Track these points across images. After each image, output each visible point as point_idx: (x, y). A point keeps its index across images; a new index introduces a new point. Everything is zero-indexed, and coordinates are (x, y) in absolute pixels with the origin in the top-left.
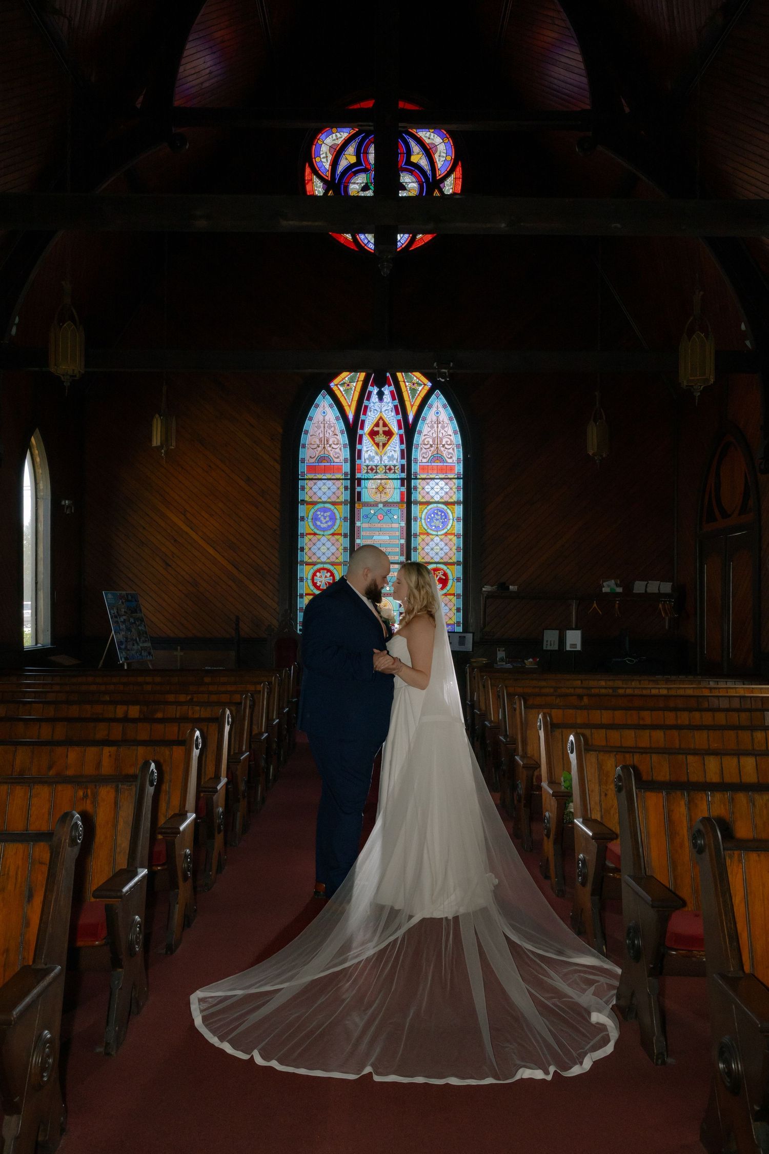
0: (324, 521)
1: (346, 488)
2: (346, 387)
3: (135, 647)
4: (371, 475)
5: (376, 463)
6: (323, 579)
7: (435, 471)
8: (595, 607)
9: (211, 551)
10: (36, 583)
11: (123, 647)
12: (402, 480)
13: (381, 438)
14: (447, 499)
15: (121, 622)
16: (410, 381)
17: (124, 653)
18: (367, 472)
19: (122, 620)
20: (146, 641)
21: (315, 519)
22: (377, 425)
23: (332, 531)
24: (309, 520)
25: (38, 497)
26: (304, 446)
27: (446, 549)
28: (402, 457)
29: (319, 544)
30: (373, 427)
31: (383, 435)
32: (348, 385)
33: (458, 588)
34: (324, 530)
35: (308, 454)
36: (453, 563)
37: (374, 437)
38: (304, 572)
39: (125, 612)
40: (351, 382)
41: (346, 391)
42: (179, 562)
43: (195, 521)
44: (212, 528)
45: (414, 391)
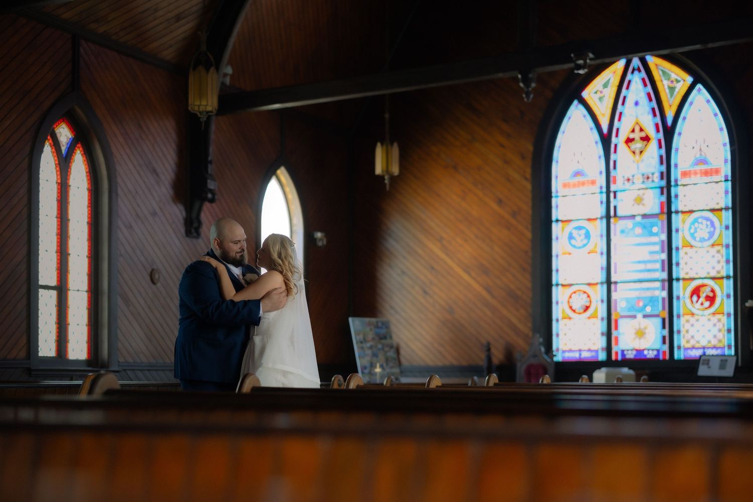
0: (579, 239)
1: (601, 203)
2: (599, 95)
4: (628, 185)
5: (632, 173)
6: (579, 301)
7: (698, 176)
9: (466, 276)
11: (367, 371)
13: (638, 145)
14: (712, 205)
15: (367, 348)
16: (667, 77)
18: (623, 184)
21: (570, 237)
22: (633, 131)
23: (588, 250)
24: (564, 240)
26: (557, 163)
27: (713, 262)
28: (661, 163)
29: (574, 264)
30: (629, 134)
31: (640, 141)
32: (601, 92)
33: (729, 306)
34: (579, 248)
35: (561, 170)
36: (722, 278)
37: (630, 144)
38: (559, 295)
39: (373, 339)
40: (604, 88)
41: (600, 99)
42: (436, 290)
43: (449, 247)
44: (466, 254)
45: (672, 89)
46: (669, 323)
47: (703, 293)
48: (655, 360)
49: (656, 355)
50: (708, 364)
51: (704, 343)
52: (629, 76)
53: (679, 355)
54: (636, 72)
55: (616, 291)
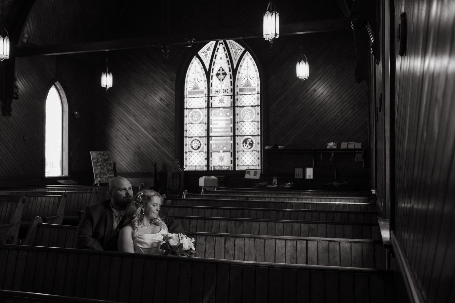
0: (196, 117)
1: (206, 101)
2: (205, 54)
3: (105, 176)
4: (217, 94)
5: (219, 89)
6: (196, 144)
7: (247, 91)
9: (146, 133)
12: (231, 96)
13: (221, 77)
14: (252, 104)
16: (234, 48)
17: (98, 179)
18: (215, 93)
21: (192, 116)
22: (219, 70)
23: (199, 122)
24: (190, 117)
26: (187, 83)
27: (252, 129)
28: (231, 85)
29: (194, 128)
30: (218, 72)
31: (222, 75)
33: (258, 148)
34: (196, 121)
35: (189, 86)
36: (256, 136)
37: (218, 76)
38: (187, 141)
39: (102, 161)
40: (207, 51)
41: (206, 55)
42: (132, 138)
43: (139, 119)
44: (146, 122)
45: (236, 53)
46: (234, 154)
47: (248, 142)
48: (227, 171)
49: (228, 169)
50: (249, 173)
51: (248, 163)
52: (218, 46)
53: (237, 169)
54: (221, 45)
55: (211, 140)
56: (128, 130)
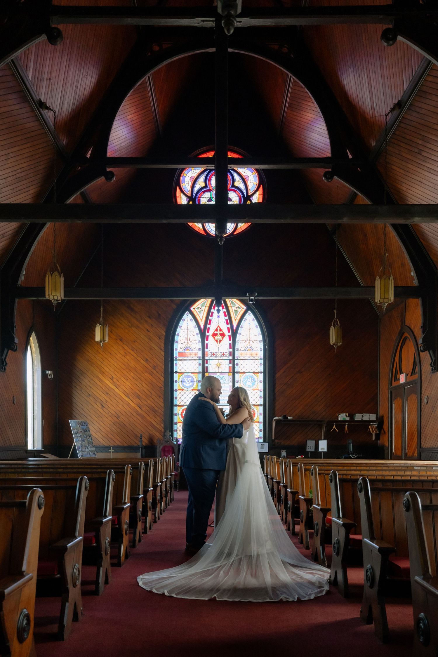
0: (188, 383)
1: (200, 365)
2: (199, 309)
3: (87, 450)
4: (213, 358)
5: (216, 351)
7: (248, 355)
8: (334, 428)
9: (127, 399)
10: (33, 416)
11: (80, 450)
12: (230, 360)
13: (219, 338)
14: (254, 370)
15: (79, 436)
16: (234, 306)
17: (81, 453)
18: (211, 356)
19: (80, 435)
20: (92, 447)
21: (183, 381)
22: (216, 330)
23: (192, 388)
24: (180, 382)
25: (34, 369)
26: (177, 342)
27: (254, 397)
28: (230, 348)
29: (185, 395)
30: (214, 332)
31: (219, 336)
32: (201, 309)
33: (261, 419)
34: (188, 387)
35: (179, 346)
36: (258, 405)
37: (215, 337)
38: (177, 411)
39: (81, 432)
40: (202, 307)
41: (200, 312)
42: (109, 405)
43: (118, 383)
44: (127, 387)
45: (236, 311)
56: (103, 395)
